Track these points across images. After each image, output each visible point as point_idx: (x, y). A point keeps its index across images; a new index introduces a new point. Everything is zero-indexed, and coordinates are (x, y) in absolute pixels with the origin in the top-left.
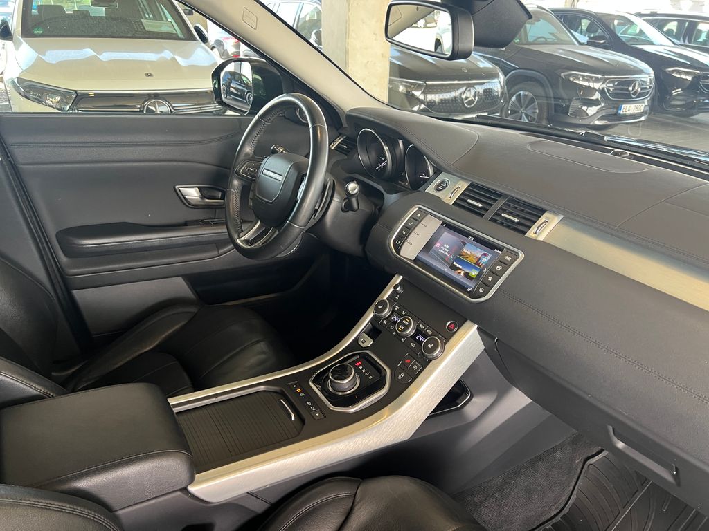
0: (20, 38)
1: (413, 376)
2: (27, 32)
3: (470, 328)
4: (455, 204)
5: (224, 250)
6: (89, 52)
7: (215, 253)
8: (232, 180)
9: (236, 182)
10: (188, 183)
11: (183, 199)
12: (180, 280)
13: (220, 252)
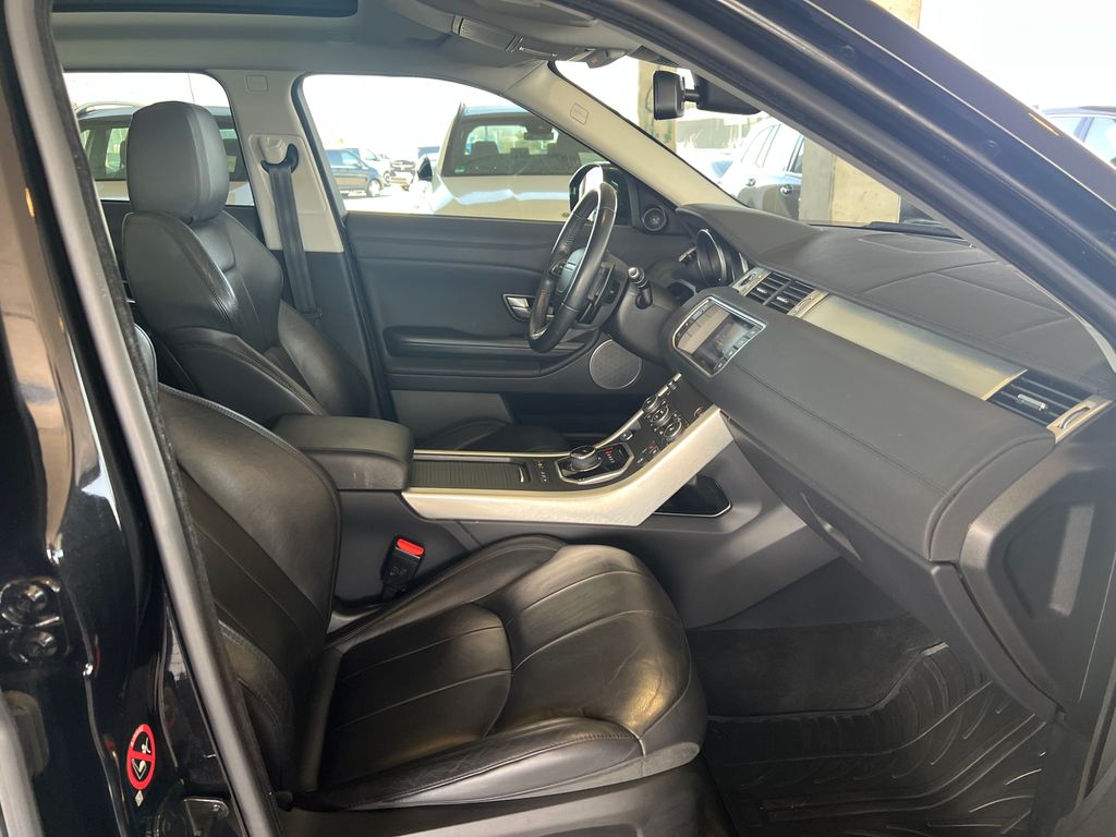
0: (439, 177)
1: (649, 457)
2: (448, 171)
3: (713, 411)
4: (749, 295)
5: (547, 370)
6: (508, 193)
7: (536, 372)
8: (544, 280)
9: (548, 283)
10: (518, 293)
11: (510, 308)
12: (498, 398)
13: (543, 371)
